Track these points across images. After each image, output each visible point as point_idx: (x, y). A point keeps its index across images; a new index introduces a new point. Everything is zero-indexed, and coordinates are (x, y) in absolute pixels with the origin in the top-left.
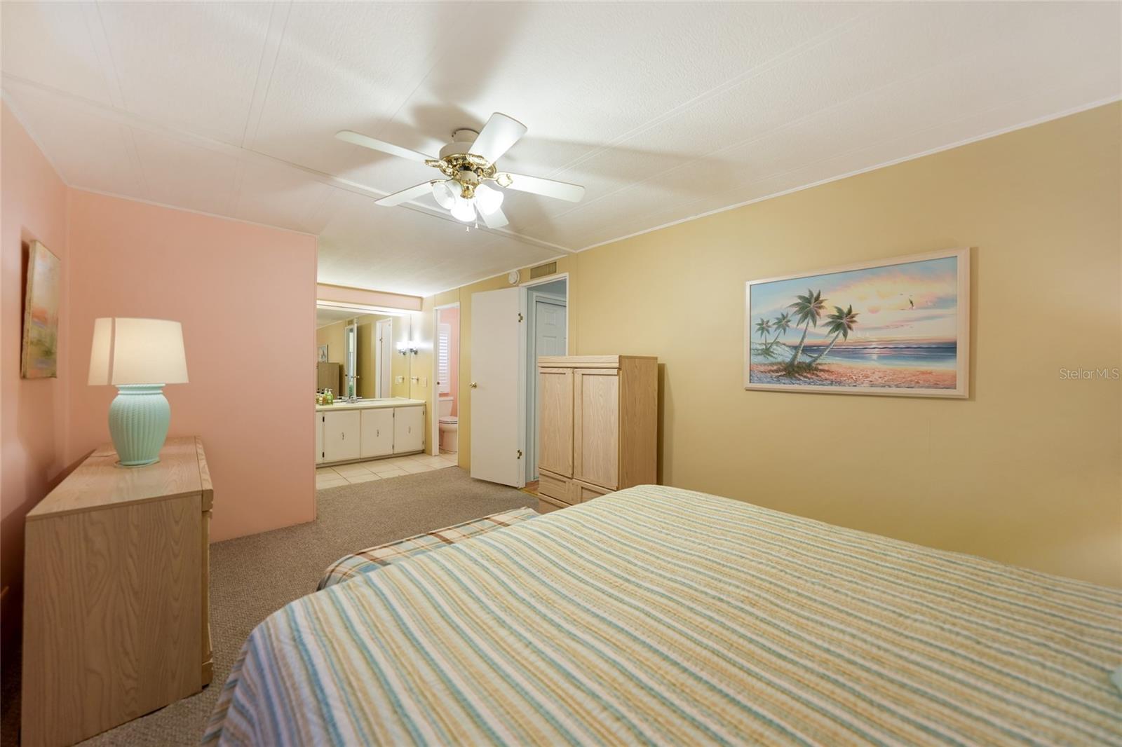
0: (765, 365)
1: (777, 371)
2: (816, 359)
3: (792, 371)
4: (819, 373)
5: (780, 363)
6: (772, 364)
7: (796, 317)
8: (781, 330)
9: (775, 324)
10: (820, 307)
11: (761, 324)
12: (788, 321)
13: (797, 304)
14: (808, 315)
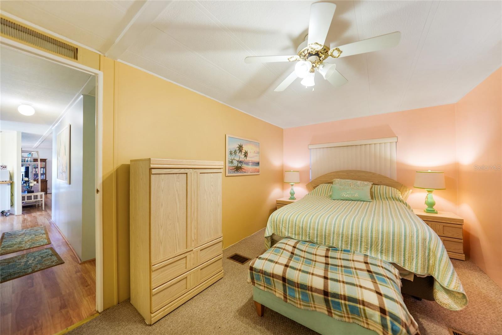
0: (231, 167)
1: (234, 169)
2: (242, 165)
3: (238, 169)
4: (242, 170)
5: (235, 166)
6: (233, 167)
7: (238, 151)
8: (235, 155)
9: (234, 152)
10: (242, 149)
11: (230, 152)
12: (237, 152)
13: (238, 147)
14: (240, 151)
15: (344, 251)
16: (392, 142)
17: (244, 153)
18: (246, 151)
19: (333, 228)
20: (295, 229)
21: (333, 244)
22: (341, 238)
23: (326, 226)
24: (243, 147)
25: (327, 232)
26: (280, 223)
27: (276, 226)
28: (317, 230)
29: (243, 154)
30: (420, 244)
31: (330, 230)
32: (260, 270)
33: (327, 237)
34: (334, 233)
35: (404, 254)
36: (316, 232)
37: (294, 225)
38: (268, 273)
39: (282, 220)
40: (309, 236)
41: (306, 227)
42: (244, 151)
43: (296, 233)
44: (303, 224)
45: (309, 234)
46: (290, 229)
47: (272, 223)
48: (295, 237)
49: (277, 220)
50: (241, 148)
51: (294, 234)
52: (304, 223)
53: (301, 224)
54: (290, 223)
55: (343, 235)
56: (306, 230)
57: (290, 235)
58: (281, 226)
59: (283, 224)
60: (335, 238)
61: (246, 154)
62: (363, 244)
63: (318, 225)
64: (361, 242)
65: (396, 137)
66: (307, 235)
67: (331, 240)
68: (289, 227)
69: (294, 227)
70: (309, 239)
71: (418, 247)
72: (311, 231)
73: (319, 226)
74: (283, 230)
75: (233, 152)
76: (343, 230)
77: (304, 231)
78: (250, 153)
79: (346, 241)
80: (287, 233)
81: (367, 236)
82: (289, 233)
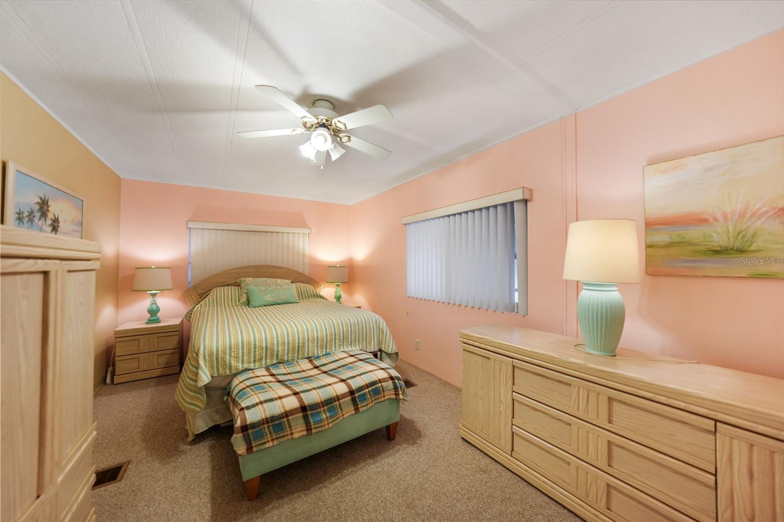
7: (38, 215)
8: (30, 223)
9: (27, 216)
10: (48, 211)
11: (19, 214)
12: (34, 217)
13: (38, 203)
14: (44, 214)
15: (325, 355)
16: (306, 234)
17: (52, 220)
18: (55, 216)
19: (306, 335)
20: (255, 354)
21: (308, 354)
22: (316, 344)
23: (298, 335)
24: (49, 204)
25: (301, 342)
26: (225, 353)
27: (216, 360)
28: (288, 344)
29: (49, 222)
30: (375, 326)
31: (304, 339)
32: (263, 419)
33: (300, 348)
34: (308, 341)
35: (366, 338)
36: (286, 346)
37: (253, 349)
38: (276, 416)
39: (228, 348)
40: (277, 356)
41: (273, 344)
42: (50, 215)
43: (257, 359)
44: (266, 343)
45: (277, 354)
46: (245, 356)
47: (207, 358)
48: (255, 366)
49: (217, 351)
50: (45, 207)
51: (252, 362)
52: (269, 341)
53: (264, 343)
54: (245, 347)
55: (318, 339)
56: (272, 349)
57: (246, 366)
58: (228, 358)
59: (232, 353)
60: (310, 345)
61: (56, 224)
62: (337, 342)
63: (288, 337)
64: (335, 340)
65: (308, 228)
66: (274, 356)
67: (306, 349)
68: (243, 353)
69: (252, 352)
70: (276, 360)
71: (374, 329)
72: (280, 348)
73: (290, 337)
74: (233, 363)
75: (26, 214)
76: (317, 334)
77: (269, 352)
78: (65, 221)
79: (322, 345)
80: (241, 365)
81: (339, 333)
82: (245, 362)
